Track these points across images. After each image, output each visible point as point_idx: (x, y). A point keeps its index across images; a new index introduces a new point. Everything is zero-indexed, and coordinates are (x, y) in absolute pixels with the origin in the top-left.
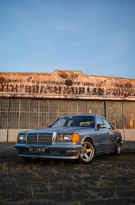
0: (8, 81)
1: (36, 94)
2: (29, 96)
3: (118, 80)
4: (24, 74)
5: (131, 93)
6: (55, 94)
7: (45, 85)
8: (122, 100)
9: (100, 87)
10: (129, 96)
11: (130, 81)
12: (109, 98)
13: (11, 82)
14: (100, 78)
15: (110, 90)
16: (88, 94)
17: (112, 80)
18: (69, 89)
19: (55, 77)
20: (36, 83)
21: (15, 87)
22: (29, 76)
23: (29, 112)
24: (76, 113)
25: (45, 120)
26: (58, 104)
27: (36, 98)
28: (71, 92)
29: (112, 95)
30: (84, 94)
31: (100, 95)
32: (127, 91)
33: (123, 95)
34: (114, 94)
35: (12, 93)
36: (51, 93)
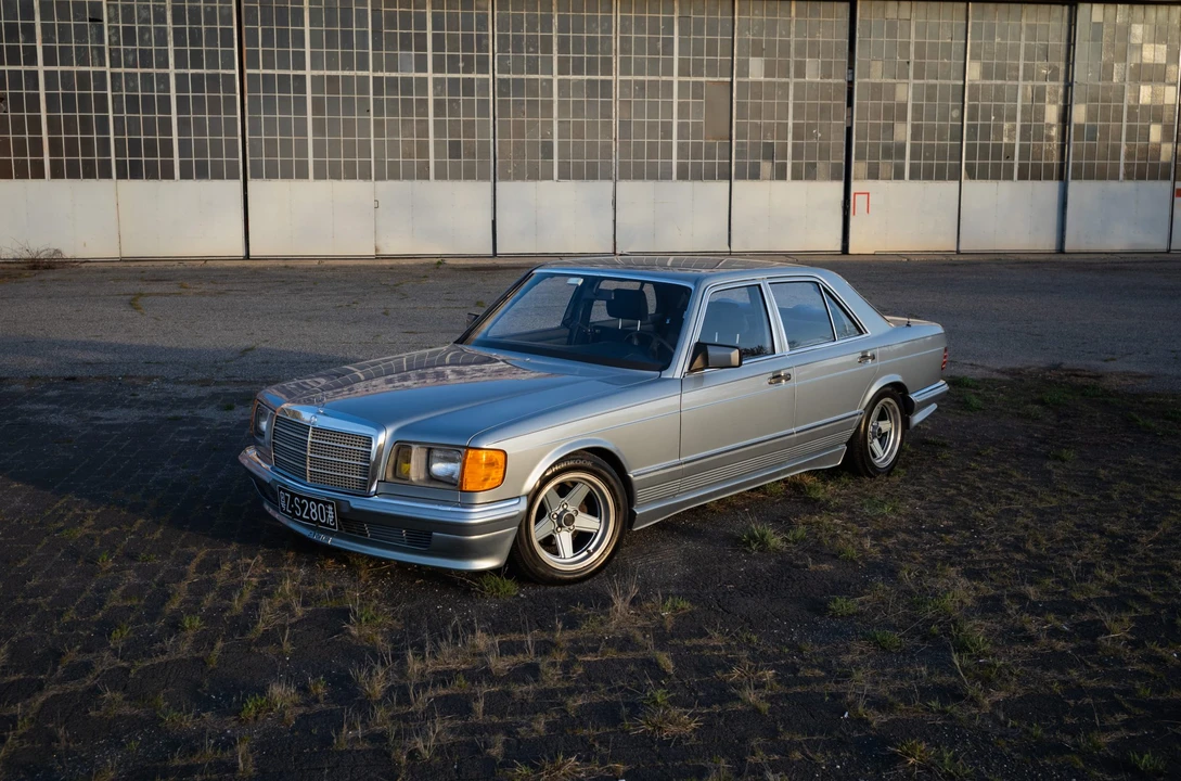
23: (370, 74)
24: (664, 78)
25: (469, 125)
26: (552, 17)
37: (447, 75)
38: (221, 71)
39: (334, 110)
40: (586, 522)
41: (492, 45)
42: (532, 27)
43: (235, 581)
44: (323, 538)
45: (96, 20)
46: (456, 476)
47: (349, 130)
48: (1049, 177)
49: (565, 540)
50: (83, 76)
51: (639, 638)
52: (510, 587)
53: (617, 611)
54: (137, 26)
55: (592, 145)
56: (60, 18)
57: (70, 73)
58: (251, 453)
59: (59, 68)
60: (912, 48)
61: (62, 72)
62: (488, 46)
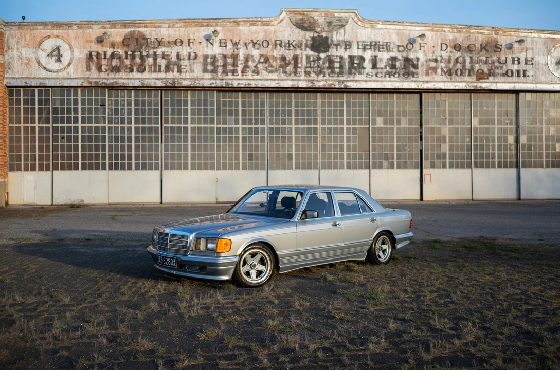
0: (157, 43)
1: (230, 76)
2: (211, 84)
3: (459, 32)
4: (199, 23)
5: (497, 68)
6: (283, 75)
7: (256, 53)
8: (468, 88)
9: (408, 54)
10: (491, 79)
11: (496, 34)
12: (433, 84)
13: (164, 47)
14: (409, 28)
15: (436, 61)
16: (374, 74)
17: (445, 31)
18: (321, 62)
19: (282, 29)
20: (230, 46)
21: (174, 59)
22: (210, 28)
23: (215, 126)
24: (340, 126)
25: (257, 147)
26: (292, 102)
27: (231, 89)
28: (325, 71)
29: (442, 75)
30: (361, 74)
31: (408, 77)
32: (486, 63)
33: (473, 74)
34: (448, 73)
35: (167, 77)
36: (270, 74)
38: (153, 125)
39: (200, 141)
41: (267, 113)
42: (283, 106)
45: (103, 105)
47: (206, 149)
48: (512, 167)
50: (97, 129)
54: (120, 108)
55: (309, 155)
56: (89, 105)
57: (92, 127)
60: (447, 113)
61: (88, 127)
62: (265, 114)
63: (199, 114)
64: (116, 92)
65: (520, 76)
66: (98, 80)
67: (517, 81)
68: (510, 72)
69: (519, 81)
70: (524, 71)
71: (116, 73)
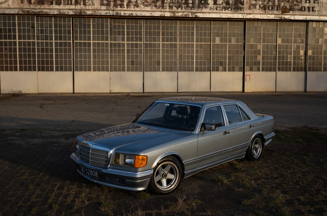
1: (119, 8)
2: (106, 13)
5: (295, 5)
6: (154, 8)
8: (276, 18)
10: (291, 12)
12: (253, 15)
16: (215, 8)
23: (109, 42)
24: (192, 43)
25: (137, 56)
26: (160, 26)
27: (119, 17)
28: (183, 5)
29: (259, 9)
30: (206, 8)
31: (237, 11)
32: (288, 2)
33: (280, 9)
34: (263, 8)
35: (76, 8)
36: (146, 7)
37: (130, 42)
38: (67, 41)
39: (99, 52)
40: (170, 176)
41: (143, 34)
42: (154, 29)
43: (68, 193)
44: (94, 180)
45: (33, 27)
46: (133, 163)
47: (103, 58)
48: (301, 71)
49: (164, 181)
50: (29, 43)
51: (186, 212)
52: (148, 195)
53: (179, 203)
54: (44, 29)
55: (171, 62)
56: (23, 27)
57: (25, 42)
58: (74, 154)
59: (22, 41)
60: (262, 35)
61: (23, 41)
62: (142, 34)
63: (98, 33)
64: (41, 18)
65: (310, 11)
66: (29, 10)
67: (308, 14)
68: (303, 8)
69: (309, 14)
70: (313, 8)
71: (41, 5)
